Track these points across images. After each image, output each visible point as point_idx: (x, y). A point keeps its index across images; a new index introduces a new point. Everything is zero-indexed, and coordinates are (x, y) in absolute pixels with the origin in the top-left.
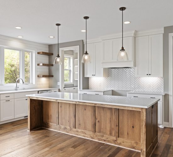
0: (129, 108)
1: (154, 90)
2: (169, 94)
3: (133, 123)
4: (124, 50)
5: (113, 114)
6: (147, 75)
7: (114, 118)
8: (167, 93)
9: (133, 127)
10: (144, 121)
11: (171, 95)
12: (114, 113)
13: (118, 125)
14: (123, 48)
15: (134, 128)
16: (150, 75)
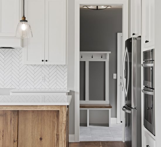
0: (43, 107)
1: (50, 87)
2: (75, 90)
3: (41, 133)
4: (27, 21)
5: (9, 123)
6: (43, 61)
7: (9, 130)
8: (72, 89)
9: (41, 139)
10: (64, 123)
11: (77, 93)
12: (9, 121)
13: (16, 139)
14: (24, 17)
15: (43, 140)
16: (46, 61)
